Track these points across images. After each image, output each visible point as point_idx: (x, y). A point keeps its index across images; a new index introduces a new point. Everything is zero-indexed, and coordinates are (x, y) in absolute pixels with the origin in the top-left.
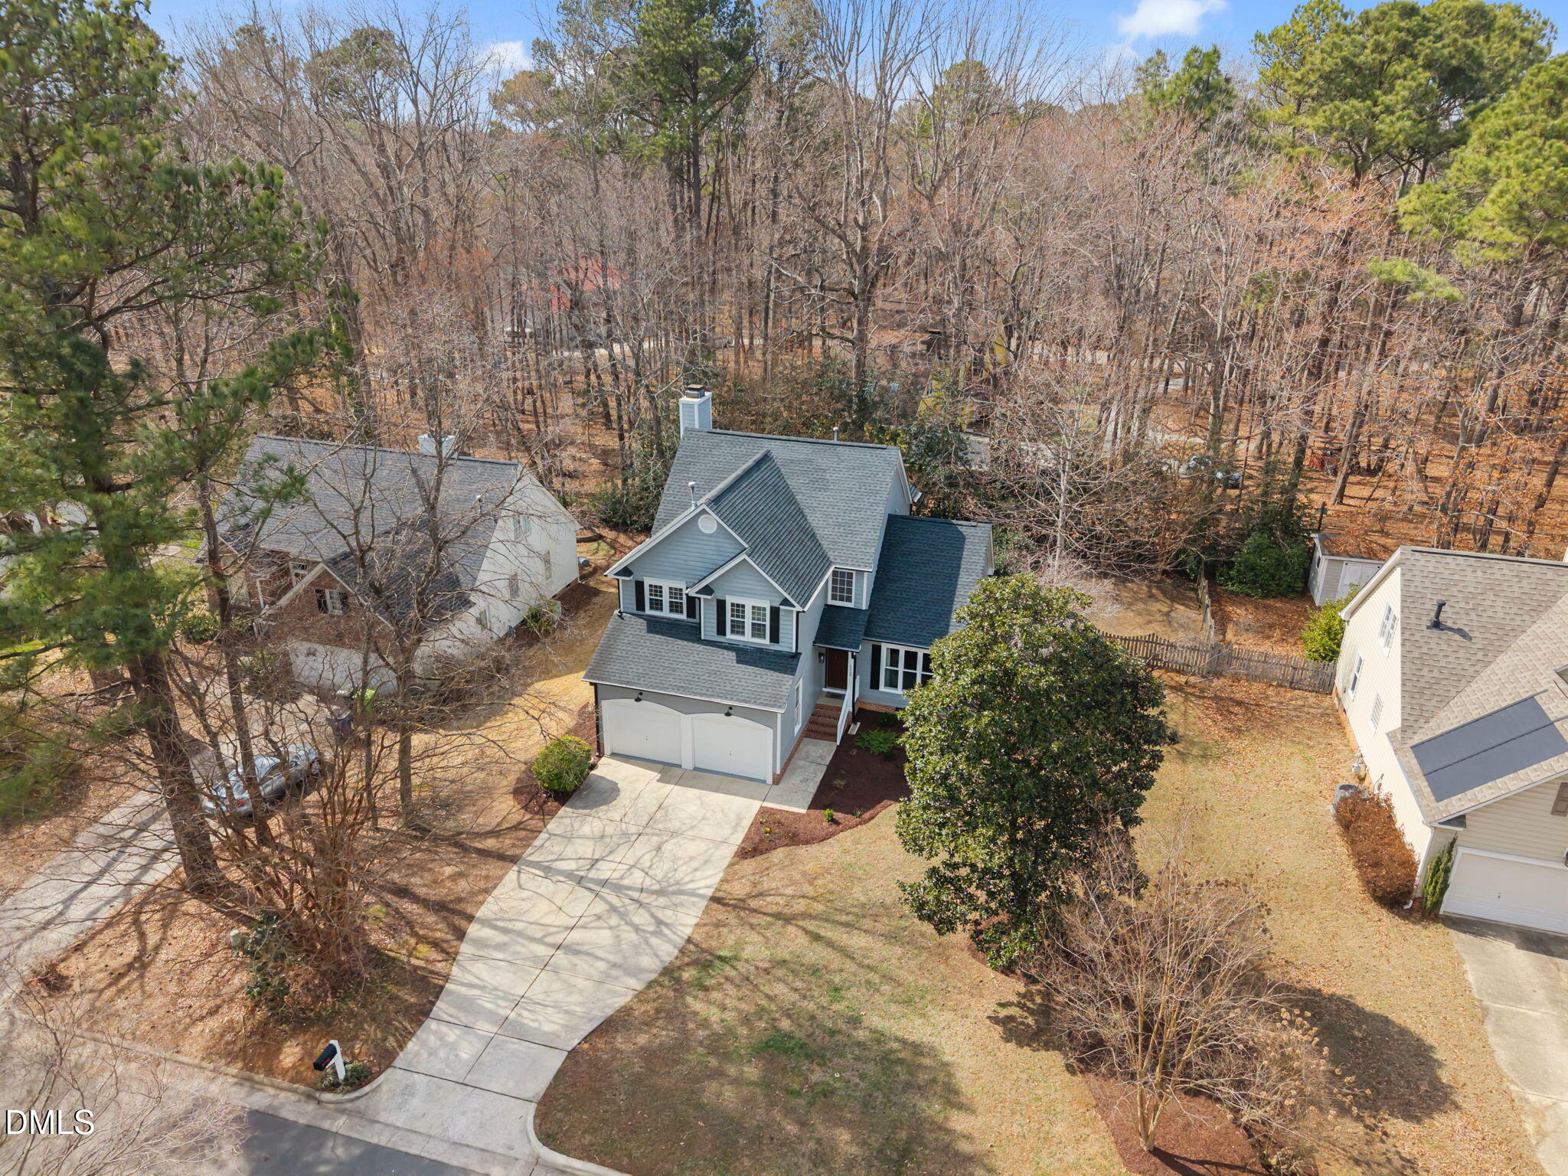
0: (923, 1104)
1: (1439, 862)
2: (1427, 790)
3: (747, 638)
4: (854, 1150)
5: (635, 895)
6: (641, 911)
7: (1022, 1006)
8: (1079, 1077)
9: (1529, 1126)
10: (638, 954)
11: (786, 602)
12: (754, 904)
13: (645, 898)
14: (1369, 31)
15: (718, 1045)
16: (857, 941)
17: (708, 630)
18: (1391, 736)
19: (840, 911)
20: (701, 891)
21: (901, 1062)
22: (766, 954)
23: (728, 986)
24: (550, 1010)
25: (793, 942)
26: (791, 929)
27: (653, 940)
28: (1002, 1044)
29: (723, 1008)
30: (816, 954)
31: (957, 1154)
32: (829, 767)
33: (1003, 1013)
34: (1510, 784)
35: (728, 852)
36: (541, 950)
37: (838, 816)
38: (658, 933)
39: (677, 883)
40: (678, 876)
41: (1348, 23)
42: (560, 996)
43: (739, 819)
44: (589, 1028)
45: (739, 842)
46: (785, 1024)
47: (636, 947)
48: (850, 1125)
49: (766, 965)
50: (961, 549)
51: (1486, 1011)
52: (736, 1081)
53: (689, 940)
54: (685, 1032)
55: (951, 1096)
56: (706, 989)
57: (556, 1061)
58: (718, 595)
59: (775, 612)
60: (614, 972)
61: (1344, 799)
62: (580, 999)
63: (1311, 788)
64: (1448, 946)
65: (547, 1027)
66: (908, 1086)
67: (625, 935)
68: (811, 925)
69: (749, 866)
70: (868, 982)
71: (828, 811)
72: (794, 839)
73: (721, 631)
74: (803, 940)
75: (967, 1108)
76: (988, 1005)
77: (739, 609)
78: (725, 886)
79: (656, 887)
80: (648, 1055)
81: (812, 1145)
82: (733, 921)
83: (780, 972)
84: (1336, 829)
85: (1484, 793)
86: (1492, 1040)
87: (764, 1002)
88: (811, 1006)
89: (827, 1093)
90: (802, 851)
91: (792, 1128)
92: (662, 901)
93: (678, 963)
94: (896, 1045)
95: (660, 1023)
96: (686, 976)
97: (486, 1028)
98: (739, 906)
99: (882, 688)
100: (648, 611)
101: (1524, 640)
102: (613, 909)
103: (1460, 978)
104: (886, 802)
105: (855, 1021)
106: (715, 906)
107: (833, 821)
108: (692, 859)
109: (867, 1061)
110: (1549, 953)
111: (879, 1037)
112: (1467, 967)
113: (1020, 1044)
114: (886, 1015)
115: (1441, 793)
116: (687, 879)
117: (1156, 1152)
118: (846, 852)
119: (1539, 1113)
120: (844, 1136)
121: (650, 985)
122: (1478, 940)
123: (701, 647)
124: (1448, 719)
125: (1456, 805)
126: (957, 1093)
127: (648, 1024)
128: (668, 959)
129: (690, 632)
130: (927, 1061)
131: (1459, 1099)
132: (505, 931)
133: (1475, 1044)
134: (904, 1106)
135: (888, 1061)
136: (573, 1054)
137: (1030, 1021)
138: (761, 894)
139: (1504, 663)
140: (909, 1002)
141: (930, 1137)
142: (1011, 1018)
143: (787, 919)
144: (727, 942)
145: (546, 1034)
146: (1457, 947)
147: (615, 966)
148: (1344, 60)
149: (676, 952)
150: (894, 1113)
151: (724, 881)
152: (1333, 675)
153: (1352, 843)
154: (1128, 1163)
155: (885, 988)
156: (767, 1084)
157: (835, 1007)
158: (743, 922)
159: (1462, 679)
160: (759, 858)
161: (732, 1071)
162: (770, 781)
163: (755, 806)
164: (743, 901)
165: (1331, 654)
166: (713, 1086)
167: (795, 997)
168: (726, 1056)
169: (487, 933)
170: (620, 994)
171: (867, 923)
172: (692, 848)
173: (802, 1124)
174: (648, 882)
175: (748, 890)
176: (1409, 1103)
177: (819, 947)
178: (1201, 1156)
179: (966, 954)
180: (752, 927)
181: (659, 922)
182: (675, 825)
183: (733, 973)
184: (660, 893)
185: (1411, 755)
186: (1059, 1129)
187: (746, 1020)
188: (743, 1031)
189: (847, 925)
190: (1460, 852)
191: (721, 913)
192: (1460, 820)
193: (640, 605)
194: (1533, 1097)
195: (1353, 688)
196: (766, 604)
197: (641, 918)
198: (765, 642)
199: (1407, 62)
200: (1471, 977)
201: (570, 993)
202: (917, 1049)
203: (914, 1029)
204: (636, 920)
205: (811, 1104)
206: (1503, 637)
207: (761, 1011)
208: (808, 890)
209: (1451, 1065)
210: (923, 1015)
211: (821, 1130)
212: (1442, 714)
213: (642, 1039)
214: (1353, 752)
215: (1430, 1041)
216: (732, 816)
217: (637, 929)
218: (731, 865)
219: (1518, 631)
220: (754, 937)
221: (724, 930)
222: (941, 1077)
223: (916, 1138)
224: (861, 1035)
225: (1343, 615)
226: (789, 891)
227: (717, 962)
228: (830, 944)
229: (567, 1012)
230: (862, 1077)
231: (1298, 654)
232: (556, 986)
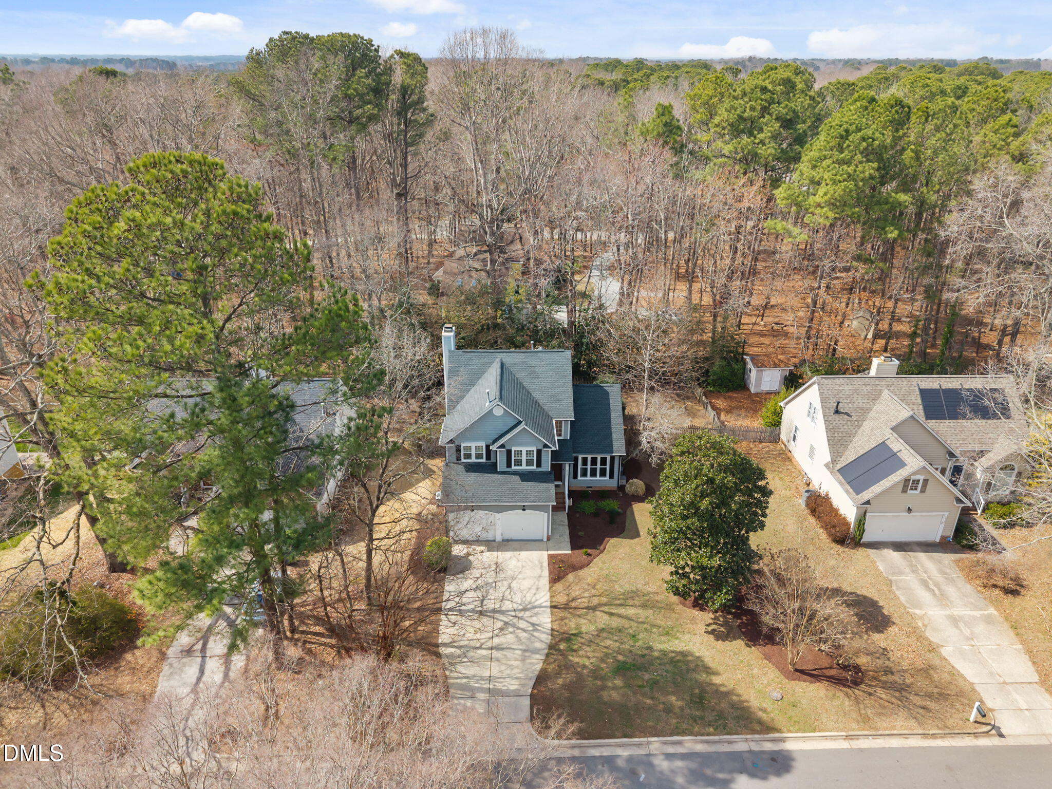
0: (698, 677)
1: (860, 521)
2: (851, 490)
3: (524, 467)
4: (680, 703)
5: (513, 613)
6: (521, 621)
7: (716, 624)
8: (753, 648)
9: (920, 624)
10: (532, 642)
11: (546, 446)
12: (573, 604)
13: (521, 614)
14: (746, 99)
15: (595, 673)
16: (631, 612)
17: (501, 465)
18: (827, 465)
19: (615, 599)
20: (544, 604)
21: (679, 661)
22: (592, 628)
23: (584, 647)
24: (508, 680)
25: (602, 619)
26: (598, 613)
27: (536, 634)
28: (717, 643)
29: (589, 658)
30: (615, 622)
31: (722, 692)
32: (569, 525)
33: (710, 628)
34: (886, 483)
35: (545, 581)
36: (484, 652)
37: (589, 551)
38: (536, 630)
39: (530, 603)
40: (528, 599)
41: (736, 94)
42: (508, 672)
43: (541, 563)
44: (532, 683)
45: (547, 575)
46: (620, 658)
47: (529, 639)
48: (673, 693)
49: (596, 633)
50: (608, 399)
51: (890, 581)
52: (615, 688)
53: (552, 630)
54: (578, 673)
55: (708, 670)
56: (575, 651)
57: (526, 702)
58: (508, 448)
59: (539, 452)
60: (527, 654)
61: (809, 498)
62: (518, 671)
63: (788, 493)
64: (868, 556)
65: (512, 688)
66: (688, 671)
67: (520, 635)
68: (606, 609)
69: (559, 586)
70: (646, 629)
71: (585, 550)
72: (575, 568)
73: (509, 465)
74: (606, 617)
75: (716, 673)
76: (701, 628)
77: (519, 453)
78: (554, 599)
79: (521, 607)
80: (566, 687)
81: (661, 706)
82: (569, 616)
83: (604, 635)
84: (806, 512)
85: (877, 489)
86: (897, 593)
87: (605, 650)
88: (627, 647)
89: (656, 682)
90: (581, 573)
91: (649, 701)
92: (528, 614)
93: (554, 642)
94: (673, 655)
95: (564, 672)
96: (562, 647)
97: (481, 696)
98: (566, 607)
99: (579, 478)
100: (463, 460)
101: (872, 414)
102: (506, 623)
103: (877, 570)
104: (607, 539)
105: (650, 648)
106: (555, 610)
107: (589, 555)
108: (530, 589)
109: (665, 664)
110: (905, 551)
111: (664, 653)
112: (878, 564)
113: (724, 641)
114: (661, 642)
115: (858, 492)
116: (533, 600)
117: (796, 670)
118: (601, 569)
119: (921, 618)
120: (673, 698)
121: (547, 655)
122: (878, 551)
123: (499, 476)
124: (850, 456)
125: (866, 495)
126: (709, 668)
127: (558, 674)
128: (548, 641)
129: (491, 468)
130: (690, 658)
131: (893, 620)
132: (460, 647)
133: (892, 596)
134: (691, 680)
135: (673, 662)
136: (532, 696)
137: (722, 629)
138: (574, 600)
139: (867, 426)
140: (667, 634)
141: (708, 689)
142: (713, 631)
143: (594, 609)
144: (572, 625)
145: (514, 691)
146: (872, 556)
147: (525, 651)
148: (738, 115)
149: (550, 637)
150: (688, 683)
151: (551, 597)
152: (779, 434)
153: (818, 518)
154: (788, 678)
155: (654, 630)
156: (627, 686)
157: (637, 644)
158: (574, 616)
159: (851, 435)
160: (562, 581)
161: (610, 684)
162: (545, 539)
163: (544, 555)
164: (567, 604)
165: (777, 424)
166: (605, 694)
167: (617, 644)
168: (603, 678)
169: (449, 650)
170: (536, 663)
171: (630, 602)
172: (526, 584)
173: (652, 698)
174: (515, 606)
175: (566, 598)
176: (877, 626)
177: (615, 619)
178: (813, 667)
179: (681, 606)
180: (579, 616)
181: (533, 625)
182: (510, 573)
183: (583, 641)
184: (525, 610)
185: (838, 474)
186: (755, 671)
187: (602, 660)
188: (603, 665)
189: (621, 605)
190: (868, 515)
191: (560, 614)
192: (868, 502)
193: (459, 459)
194: (918, 612)
195: (794, 440)
196: (534, 449)
197: (523, 624)
198: (534, 468)
199: (767, 117)
200: (881, 568)
201: (512, 669)
202: (683, 654)
203: (676, 645)
204: (521, 626)
205: (652, 689)
206: (864, 413)
207: (607, 655)
208: (594, 592)
209: (886, 607)
210: (677, 638)
211: (663, 699)
212: (846, 453)
213: (560, 681)
214: (801, 474)
215: (876, 599)
216: (537, 562)
217: (524, 630)
218: (550, 588)
219: (868, 410)
220: (583, 621)
221: (567, 621)
222: (700, 663)
223: (703, 691)
224: (656, 654)
225: (782, 404)
226: (586, 594)
227: (573, 637)
228: (619, 616)
229: (517, 678)
230: (667, 672)
231: (757, 423)
232: (503, 667)
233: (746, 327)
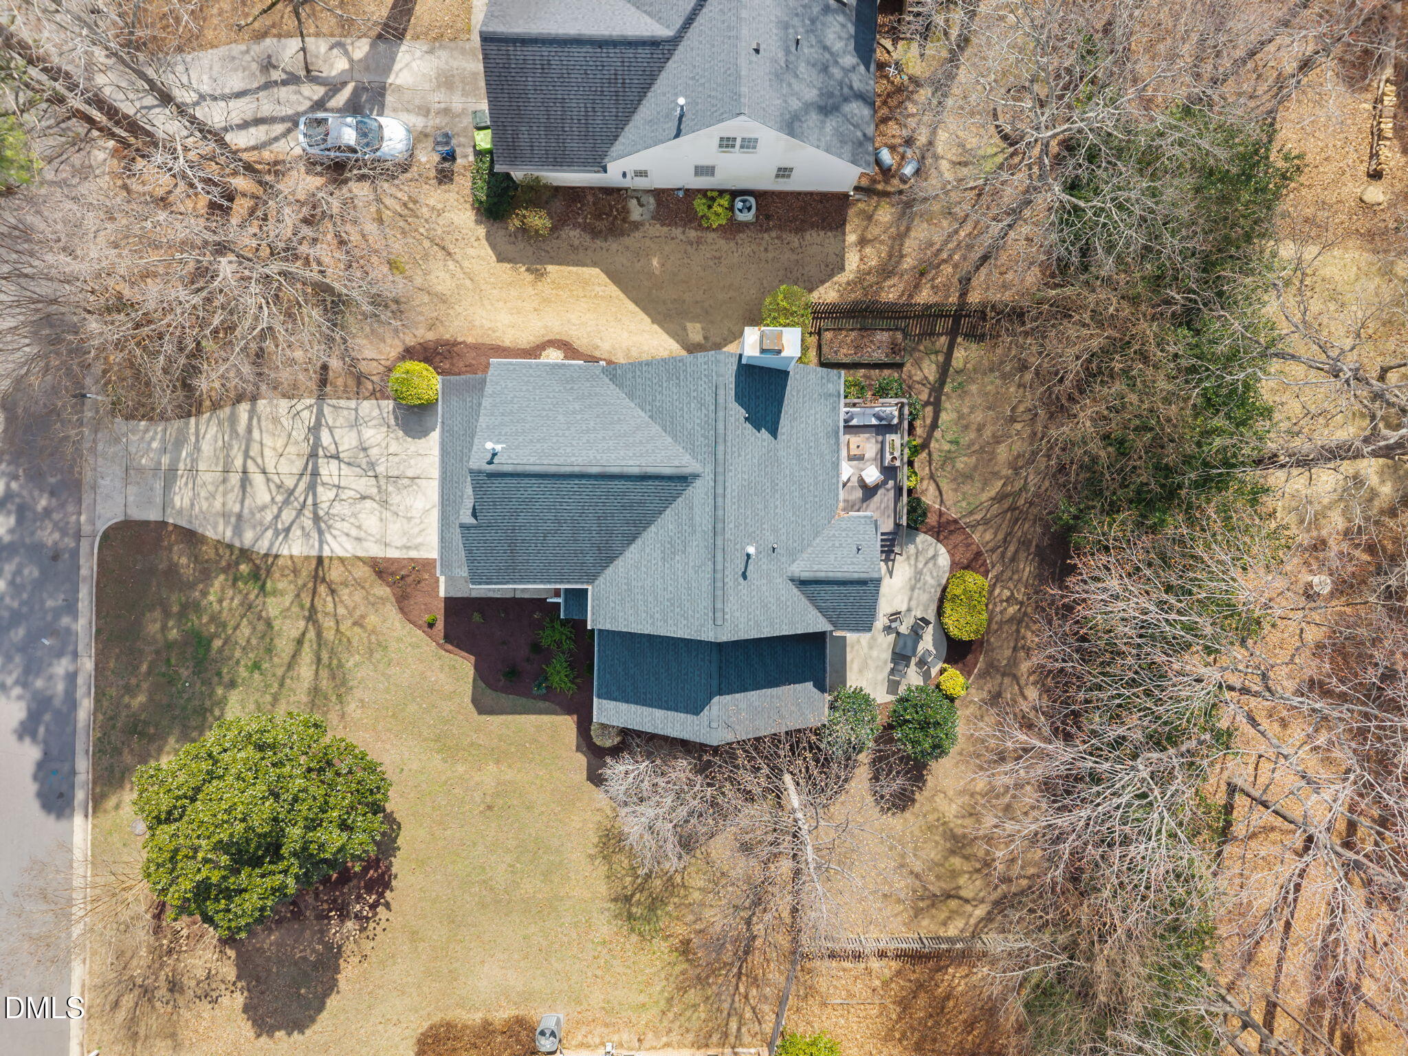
4: (136, 705)
5: (310, 501)
6: (294, 513)
10: (255, 527)
12: (322, 589)
13: (308, 513)
15: (193, 607)
16: (305, 671)
19: (332, 652)
20: (326, 547)
21: (207, 719)
22: (274, 612)
23: (240, 597)
24: (190, 494)
25: (289, 629)
26: (303, 623)
27: (270, 533)
29: (220, 601)
30: (284, 646)
35: (374, 550)
36: (238, 463)
37: (440, 625)
38: (277, 533)
39: (329, 527)
40: (337, 524)
42: (203, 494)
43: (416, 548)
44: (184, 524)
45: (389, 556)
46: (217, 643)
47: (261, 523)
48: (151, 700)
49: (264, 616)
52: (164, 628)
53: (277, 556)
54: (195, 584)
56: (234, 584)
57: (153, 515)
60: (233, 520)
62: (205, 507)
65: (177, 499)
66: (186, 727)
67: (268, 511)
68: (311, 634)
69: (363, 572)
70: (269, 686)
71: (442, 619)
72: (402, 600)
74: (295, 634)
78: (336, 562)
79: (321, 513)
80: (172, 570)
81: (134, 682)
82: (300, 582)
83: (261, 626)
87: (232, 624)
88: (238, 654)
89: (173, 682)
90: (392, 607)
91: (144, 668)
92: (308, 523)
93: (254, 556)
94: (217, 712)
95: (199, 566)
96: (243, 566)
97: (165, 460)
98: (318, 580)
102: (291, 493)
104: (472, 658)
105: (232, 684)
106: (314, 562)
108: (359, 527)
109: (202, 700)
111: (221, 703)
114: (242, 702)
116: (334, 532)
118: (400, 640)
120: (144, 698)
121: (230, 547)
127: (196, 559)
128: (256, 549)
131: (265, 1038)
132: (249, 430)
134: (170, 728)
135: (204, 711)
136: (164, 524)
138: (333, 591)
141: (153, 745)
143: (311, 618)
144: (280, 584)
145: (173, 500)
147: (239, 517)
149: (263, 552)
150: (165, 722)
151: (342, 560)
155: (268, 698)
156: (169, 646)
157: (242, 669)
158: (300, 589)
160: (374, 577)
161: (171, 624)
163: (434, 554)
164: (324, 580)
166: (157, 614)
167: (242, 642)
168: (183, 615)
169: (243, 416)
170: (216, 531)
171: (324, 674)
172: (372, 523)
173: (148, 673)
174: (325, 506)
175: (337, 580)
176: (256, 1010)
177: (291, 645)
180: (298, 596)
181: (287, 530)
182: (395, 499)
183: (252, 596)
184: (317, 519)
187: (214, 618)
188: (205, 619)
189: (319, 660)
191: (306, 569)
197: (288, 516)
201: (207, 499)
204: (286, 512)
205: (163, 675)
207: (224, 625)
208: (347, 623)
209: (290, 1040)
211: (145, 685)
213: (184, 560)
216: (419, 540)
217: (277, 517)
218: (360, 558)
220: (288, 600)
221: (291, 577)
223: (151, 739)
224: (220, 691)
226: (342, 611)
227: (260, 583)
228: (297, 654)
229: (192, 505)
230: (189, 699)
232: (212, 487)
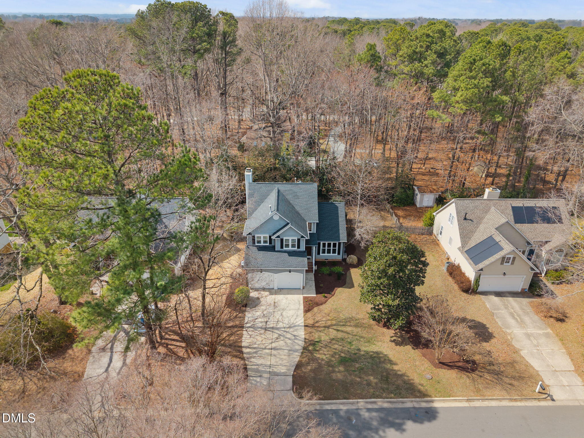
0: (386, 366)
1: (477, 280)
2: (472, 263)
3: (290, 248)
4: (375, 381)
5: (283, 329)
6: (288, 334)
7: (396, 336)
8: (416, 350)
9: (509, 338)
10: (294, 346)
11: (302, 237)
12: (317, 325)
13: (288, 330)
14: (418, 41)
15: (329, 364)
16: (349, 329)
17: (278, 247)
18: (459, 249)
19: (340, 322)
20: (301, 324)
21: (375, 357)
22: (327, 338)
23: (323, 349)
24: (280, 366)
25: (333, 333)
26: (330, 330)
27: (296, 341)
28: (396, 347)
29: (325, 355)
30: (340, 335)
31: (399, 375)
32: (315, 280)
33: (393, 339)
34: (492, 259)
35: (301, 312)
36: (267, 351)
37: (326, 295)
38: (296, 339)
39: (293, 324)
40: (292, 321)
41: (412, 38)
42: (280, 362)
43: (299, 302)
44: (293, 368)
45: (303, 308)
46: (343, 355)
47: (292, 344)
48: (372, 375)
49: (329, 341)
50: (337, 210)
51: (493, 313)
52: (339, 372)
53: (305, 339)
54: (319, 363)
55: (391, 362)
56: (318, 351)
57: (290, 379)
58: (281, 237)
59: (299, 240)
60: (291, 352)
61: (448, 266)
62: (286, 361)
63: (437, 263)
64: (481, 300)
65: (282, 371)
66: (380, 362)
67: (287, 342)
68: (335, 327)
69: (309, 314)
70: (357, 339)
71: (323, 294)
72: (318, 304)
73: (282, 247)
74: (335, 332)
75: (396, 364)
76: (388, 339)
77: (287, 240)
78: (306, 322)
79: (288, 326)
80: (312, 371)
81: (365, 382)
82: (314, 331)
83: (334, 342)
84: (447, 274)
85: (487, 262)
86: (497, 320)
87: (334, 351)
88: (346, 349)
89: (362, 369)
90: (321, 307)
91: (358, 379)
92: (291, 330)
93: (306, 345)
94: (372, 353)
95: (311, 362)
96: (310, 348)
97: (266, 375)
98: (313, 326)
99: (321, 254)
100: (256, 244)
101: (485, 220)
102: (280, 335)
103: (486, 307)
104: (336, 288)
105: (359, 350)
106: (307, 328)
107: (326, 297)
108: (293, 316)
109: (367, 359)
110: (501, 297)
111: (367, 353)
112: (486, 304)
113: (400, 346)
114: (365, 346)
115: (476, 263)
116: (295, 322)
117: (440, 363)
118: (333, 305)
119: (510, 334)
120: (372, 378)
121: (302, 353)
122: (486, 297)
123: (276, 253)
124: (472, 243)
125: (481, 266)
126: (392, 361)
127: (308, 364)
128: (303, 345)
129: (272, 249)
130: (381, 355)
131: (494, 335)
132: (255, 348)
133: (494, 322)
134: (382, 368)
135: (372, 357)
136: (293, 375)
137: (399, 339)
138: (317, 322)
139: (482, 227)
140: (369, 342)
141: (391, 372)
142: (395, 340)
143: (328, 327)
144: (316, 336)
145: (283, 373)
146: (483, 299)
147: (290, 350)
148: (413, 50)
149: (304, 343)
150: (380, 370)
151: (305, 320)
152: (433, 230)
153: (454, 278)
154: (435, 367)
155: (362, 339)
156: (347, 370)
157: (352, 347)
158: (317, 331)
159: (473, 232)
160: (311, 312)
161: (337, 370)
162: (302, 288)
163: (301, 297)
164: (313, 325)
165: (431, 225)
166: (334, 375)
167: (341, 347)
168: (332, 366)
169: (248, 350)
170: (296, 358)
171: (349, 324)
172: (291, 313)
173: (360, 378)
174: (285, 325)
175: (313, 321)
176: (485, 338)
177: (340, 333)
178: (449, 361)
179: (377, 326)
180: (320, 331)
181: (295, 336)
182: (282, 307)
183: (322, 345)
184: (290, 327)
185: (465, 254)
186: (417, 363)
187: (332, 356)
188: (333, 359)
189: (343, 325)
190: (481, 276)
191: (309, 330)
192: (482, 270)
193: (254, 243)
194: (508, 331)
195: (441, 234)
196: (296, 238)
197: (289, 336)
198: (296, 249)
199: (429, 51)
200: (488, 306)
201: (283, 361)
202: (377, 353)
203: (373, 348)
204: (287, 336)
205: (360, 372)
206: (480, 219)
207: (335, 353)
208: (328, 318)
209: (490, 328)
210: (374, 344)
211: (366, 378)
212: (470, 242)
213: (309, 368)
214: (444, 253)
215: (485, 323)
216: (297, 301)
217: (289, 339)
218: (304, 315)
219: (483, 218)
220: (322, 334)
221: (313, 334)
222: (386, 358)
223: (388, 374)
224: (362, 353)
225: (434, 214)
226: (324, 319)
227: (316, 343)
228: (342, 331)
229: (285, 366)
230: (368, 363)
231: (420, 224)
232: (278, 360)
233: (415, 170)
